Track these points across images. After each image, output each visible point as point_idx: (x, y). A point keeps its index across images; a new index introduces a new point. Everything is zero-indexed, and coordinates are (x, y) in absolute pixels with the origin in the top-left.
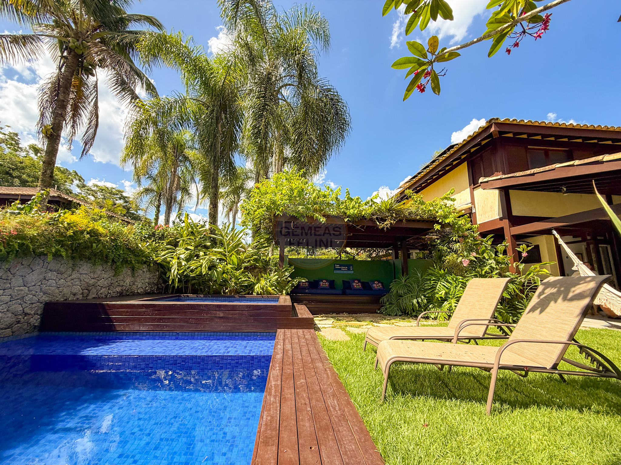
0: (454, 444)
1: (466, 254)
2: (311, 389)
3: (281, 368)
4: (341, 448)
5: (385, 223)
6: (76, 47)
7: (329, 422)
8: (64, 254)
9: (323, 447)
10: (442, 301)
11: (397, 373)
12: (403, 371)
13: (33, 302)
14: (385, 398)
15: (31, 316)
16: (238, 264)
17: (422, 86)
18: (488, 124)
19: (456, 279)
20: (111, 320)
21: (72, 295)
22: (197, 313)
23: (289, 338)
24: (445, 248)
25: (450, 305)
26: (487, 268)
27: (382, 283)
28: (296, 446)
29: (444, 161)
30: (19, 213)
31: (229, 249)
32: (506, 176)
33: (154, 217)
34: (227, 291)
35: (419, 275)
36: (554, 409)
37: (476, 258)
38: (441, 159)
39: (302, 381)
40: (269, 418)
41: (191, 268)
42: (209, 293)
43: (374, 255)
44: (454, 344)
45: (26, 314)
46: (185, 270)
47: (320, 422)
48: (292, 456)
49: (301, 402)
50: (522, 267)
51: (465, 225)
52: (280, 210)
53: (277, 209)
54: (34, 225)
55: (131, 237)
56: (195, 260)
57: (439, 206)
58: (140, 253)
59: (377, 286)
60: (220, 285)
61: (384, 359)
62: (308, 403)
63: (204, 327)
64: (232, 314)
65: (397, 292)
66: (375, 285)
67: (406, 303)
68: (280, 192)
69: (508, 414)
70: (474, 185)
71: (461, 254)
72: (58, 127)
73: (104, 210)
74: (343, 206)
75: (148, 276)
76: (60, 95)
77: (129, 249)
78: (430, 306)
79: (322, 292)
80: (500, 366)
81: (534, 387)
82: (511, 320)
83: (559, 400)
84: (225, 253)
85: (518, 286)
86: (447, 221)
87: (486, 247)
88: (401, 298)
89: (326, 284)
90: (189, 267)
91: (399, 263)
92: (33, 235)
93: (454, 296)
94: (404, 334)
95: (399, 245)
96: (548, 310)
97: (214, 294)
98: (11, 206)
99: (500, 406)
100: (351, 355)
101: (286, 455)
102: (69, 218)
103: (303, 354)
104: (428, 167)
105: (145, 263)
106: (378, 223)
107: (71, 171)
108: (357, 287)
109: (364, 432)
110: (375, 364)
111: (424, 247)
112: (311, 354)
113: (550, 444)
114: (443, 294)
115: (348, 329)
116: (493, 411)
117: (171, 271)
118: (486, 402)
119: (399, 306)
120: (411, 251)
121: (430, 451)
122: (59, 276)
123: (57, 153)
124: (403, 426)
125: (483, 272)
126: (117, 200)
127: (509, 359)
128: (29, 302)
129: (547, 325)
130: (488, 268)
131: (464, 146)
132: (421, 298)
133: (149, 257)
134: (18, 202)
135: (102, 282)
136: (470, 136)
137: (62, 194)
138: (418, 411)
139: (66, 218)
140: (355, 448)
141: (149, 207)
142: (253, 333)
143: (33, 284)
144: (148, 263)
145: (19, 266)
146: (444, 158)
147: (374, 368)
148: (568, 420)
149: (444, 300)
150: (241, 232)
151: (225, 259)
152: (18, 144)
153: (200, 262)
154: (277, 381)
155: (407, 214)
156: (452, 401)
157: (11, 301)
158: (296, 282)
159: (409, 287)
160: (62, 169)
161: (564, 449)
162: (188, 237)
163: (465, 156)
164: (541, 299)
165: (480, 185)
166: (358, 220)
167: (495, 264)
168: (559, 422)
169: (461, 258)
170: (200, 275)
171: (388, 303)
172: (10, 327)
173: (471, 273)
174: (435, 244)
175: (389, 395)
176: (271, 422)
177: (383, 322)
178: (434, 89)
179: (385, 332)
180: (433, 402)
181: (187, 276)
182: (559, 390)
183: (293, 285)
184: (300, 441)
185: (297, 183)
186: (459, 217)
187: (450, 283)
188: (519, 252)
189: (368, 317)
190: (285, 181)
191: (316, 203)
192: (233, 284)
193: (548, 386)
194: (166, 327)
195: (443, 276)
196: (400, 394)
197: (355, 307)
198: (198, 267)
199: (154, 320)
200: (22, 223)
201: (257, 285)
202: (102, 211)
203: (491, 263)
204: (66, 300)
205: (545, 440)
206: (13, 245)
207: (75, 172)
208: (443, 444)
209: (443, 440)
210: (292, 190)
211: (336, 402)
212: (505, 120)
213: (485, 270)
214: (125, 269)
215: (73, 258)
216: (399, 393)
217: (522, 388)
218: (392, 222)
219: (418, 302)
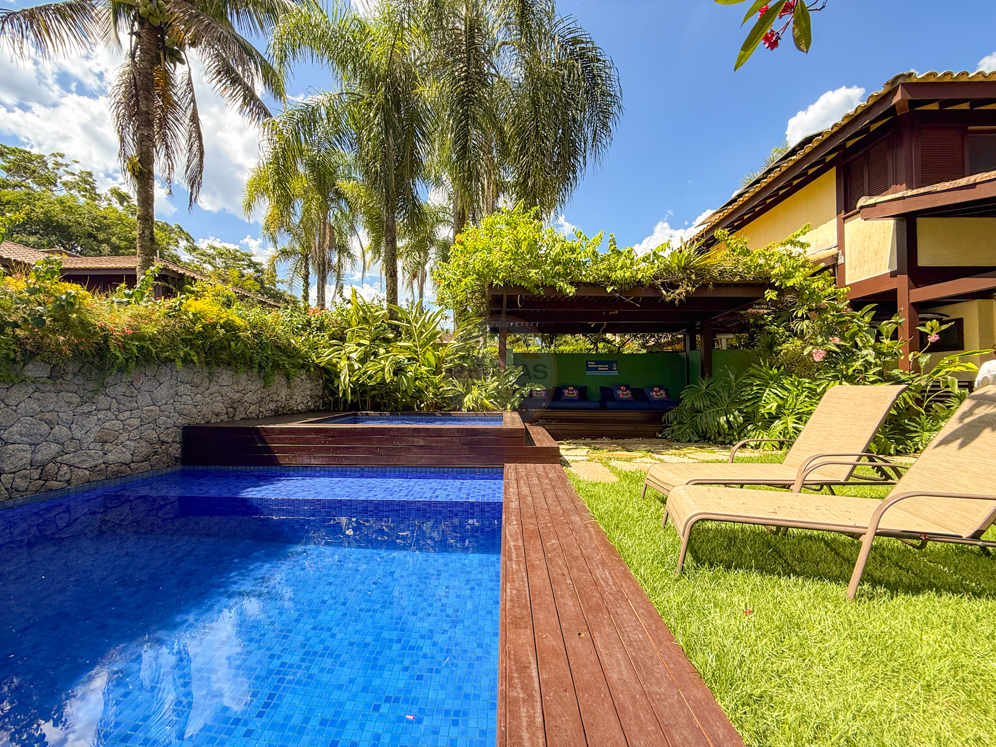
0: (795, 640)
1: (820, 340)
2: (568, 553)
3: (520, 522)
4: (623, 636)
5: (677, 292)
6: (150, 14)
7: (600, 601)
8: (195, 358)
9: (596, 634)
10: (771, 420)
11: (699, 534)
12: (708, 530)
13: (168, 426)
14: (682, 570)
15: (169, 445)
16: (436, 366)
17: (773, 35)
18: (889, 88)
19: (799, 383)
20: (270, 450)
21: (214, 416)
22: (387, 440)
23: (525, 477)
24: (781, 330)
25: (785, 425)
26: (857, 365)
27: (666, 390)
28: (559, 631)
29: (790, 169)
30: (129, 303)
31: (421, 342)
32: (915, 192)
33: (302, 293)
34: (422, 405)
35: (732, 377)
36: (966, 598)
37: (838, 346)
38: (786, 165)
39: (554, 541)
40: (514, 592)
41: (368, 373)
42: (396, 409)
43: (651, 343)
44: (796, 494)
45: (162, 442)
46: (361, 376)
47: (587, 599)
48: (554, 643)
49: (556, 571)
50: (925, 360)
51: (823, 290)
52: (500, 277)
53: (494, 276)
54: (151, 320)
55: (279, 329)
56: (372, 361)
57: (776, 258)
58: (295, 353)
59: (657, 394)
60: (411, 397)
61: (681, 516)
62: (566, 573)
63: (397, 461)
64: (437, 442)
65: (693, 405)
66: (654, 393)
67: (707, 423)
68: (498, 248)
69: (884, 602)
70: (847, 212)
71: (812, 341)
72: (148, 157)
73: (229, 286)
74: (605, 266)
75: (309, 386)
76: (140, 103)
77: (278, 347)
78: (749, 428)
79: (569, 405)
80: (878, 531)
81: (931, 562)
82: (892, 449)
83: (976, 584)
84: (415, 348)
85: (914, 394)
86: (790, 283)
87: (859, 326)
88: (700, 415)
89: (573, 394)
90: (365, 372)
91: (696, 357)
92: (153, 334)
93: (792, 412)
94: (710, 476)
95: (698, 326)
96: (976, 443)
97: (403, 410)
98: (116, 292)
99: (871, 589)
100: (623, 504)
101: (545, 641)
102: (193, 305)
103: (549, 502)
104: (758, 181)
105: (303, 366)
106: (664, 292)
107: (174, 227)
108: (624, 397)
109: (654, 617)
110: (662, 520)
111: (743, 327)
112: (562, 502)
113: (954, 648)
114: (774, 408)
115: (613, 463)
116: (858, 597)
117: (339, 377)
118: (848, 582)
119: (694, 427)
120: (718, 337)
121: (756, 647)
122: (194, 390)
123: (153, 201)
124: (712, 612)
125: (850, 371)
126: (244, 269)
127: (895, 521)
128: (164, 426)
129: (972, 468)
130: (859, 363)
131: (833, 136)
132: (734, 415)
133: (307, 358)
134: (123, 285)
135: (249, 397)
136: (848, 116)
137: (168, 264)
138: (735, 591)
139: (190, 306)
140: (644, 637)
141: (294, 278)
142: (469, 469)
143: (164, 402)
144: (307, 368)
145: (143, 379)
146: (791, 164)
147: (662, 525)
148: (989, 615)
149: (773, 418)
150: (437, 315)
151: (416, 357)
152: (93, 188)
153: (380, 364)
154: (517, 540)
155: (715, 273)
156: (790, 578)
157: (141, 425)
158: (526, 391)
159: (714, 396)
160: (160, 224)
161: (979, 657)
162: (360, 327)
163: (834, 155)
164: (964, 425)
165: (858, 212)
166: (630, 289)
167: (873, 356)
168: (972, 617)
169: (811, 347)
170: (383, 382)
171: (675, 423)
172: (146, 459)
173: (828, 373)
174: (762, 323)
175: (688, 567)
176: (518, 597)
177: (667, 452)
178: (797, 42)
179: (677, 472)
180: (759, 578)
181: (363, 384)
182: (977, 568)
183: (522, 396)
184: (563, 625)
185: (524, 231)
186: (814, 275)
187: (786, 389)
188: (922, 333)
189: (643, 444)
190: (505, 228)
191: (558, 263)
192: (431, 396)
193: (957, 561)
194: (346, 459)
195: (776, 379)
196: (706, 565)
197: (622, 428)
198: (378, 371)
199: (327, 450)
200: (134, 317)
201: (468, 397)
202: (228, 287)
203: (867, 355)
204: (207, 422)
205: (946, 643)
206: (131, 349)
207: (179, 227)
208: (776, 639)
209: (777, 634)
210: (518, 243)
211: (607, 573)
212: (928, 75)
213: (854, 368)
214: (277, 377)
215: (208, 364)
216: (704, 564)
217: (910, 562)
218: (690, 289)
219: (728, 422)
